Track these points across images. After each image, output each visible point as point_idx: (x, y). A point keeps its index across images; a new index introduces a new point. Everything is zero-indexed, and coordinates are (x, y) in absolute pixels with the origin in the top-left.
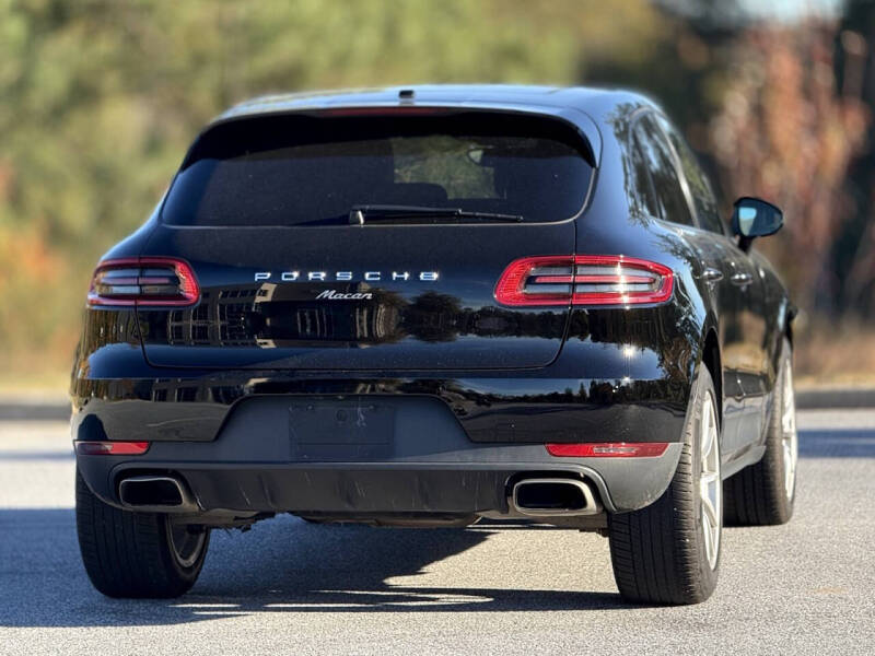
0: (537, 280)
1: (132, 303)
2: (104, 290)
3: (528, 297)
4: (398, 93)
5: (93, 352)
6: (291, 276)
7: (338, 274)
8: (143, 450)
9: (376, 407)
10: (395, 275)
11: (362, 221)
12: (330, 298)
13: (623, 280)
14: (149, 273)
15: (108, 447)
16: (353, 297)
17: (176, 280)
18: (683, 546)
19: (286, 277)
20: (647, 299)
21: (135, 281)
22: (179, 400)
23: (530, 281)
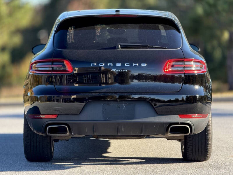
0: (175, 66)
1: (51, 73)
2: (36, 69)
3: (173, 71)
4: (115, 11)
5: (34, 87)
6: (102, 65)
7: (117, 64)
8: (55, 117)
9: (129, 104)
10: (134, 64)
11: (120, 48)
12: (115, 71)
13: (194, 66)
14: (55, 63)
15: (42, 116)
16: (121, 71)
17: (64, 66)
18: (208, 144)
19: (101, 65)
20: (200, 72)
21: (51, 66)
22: (63, 102)
23: (173, 66)
